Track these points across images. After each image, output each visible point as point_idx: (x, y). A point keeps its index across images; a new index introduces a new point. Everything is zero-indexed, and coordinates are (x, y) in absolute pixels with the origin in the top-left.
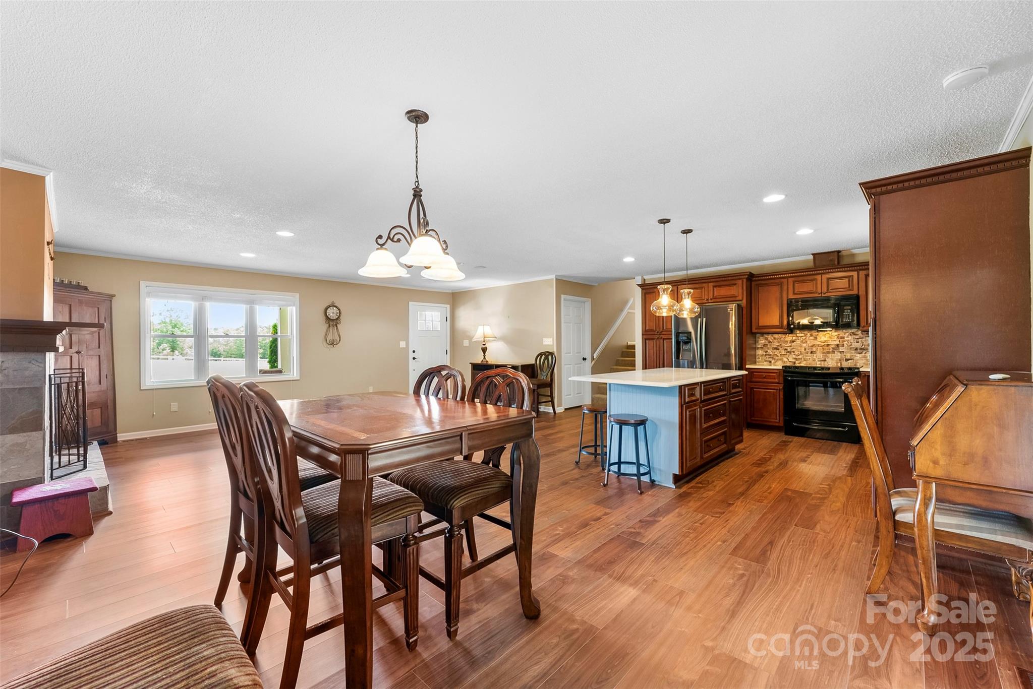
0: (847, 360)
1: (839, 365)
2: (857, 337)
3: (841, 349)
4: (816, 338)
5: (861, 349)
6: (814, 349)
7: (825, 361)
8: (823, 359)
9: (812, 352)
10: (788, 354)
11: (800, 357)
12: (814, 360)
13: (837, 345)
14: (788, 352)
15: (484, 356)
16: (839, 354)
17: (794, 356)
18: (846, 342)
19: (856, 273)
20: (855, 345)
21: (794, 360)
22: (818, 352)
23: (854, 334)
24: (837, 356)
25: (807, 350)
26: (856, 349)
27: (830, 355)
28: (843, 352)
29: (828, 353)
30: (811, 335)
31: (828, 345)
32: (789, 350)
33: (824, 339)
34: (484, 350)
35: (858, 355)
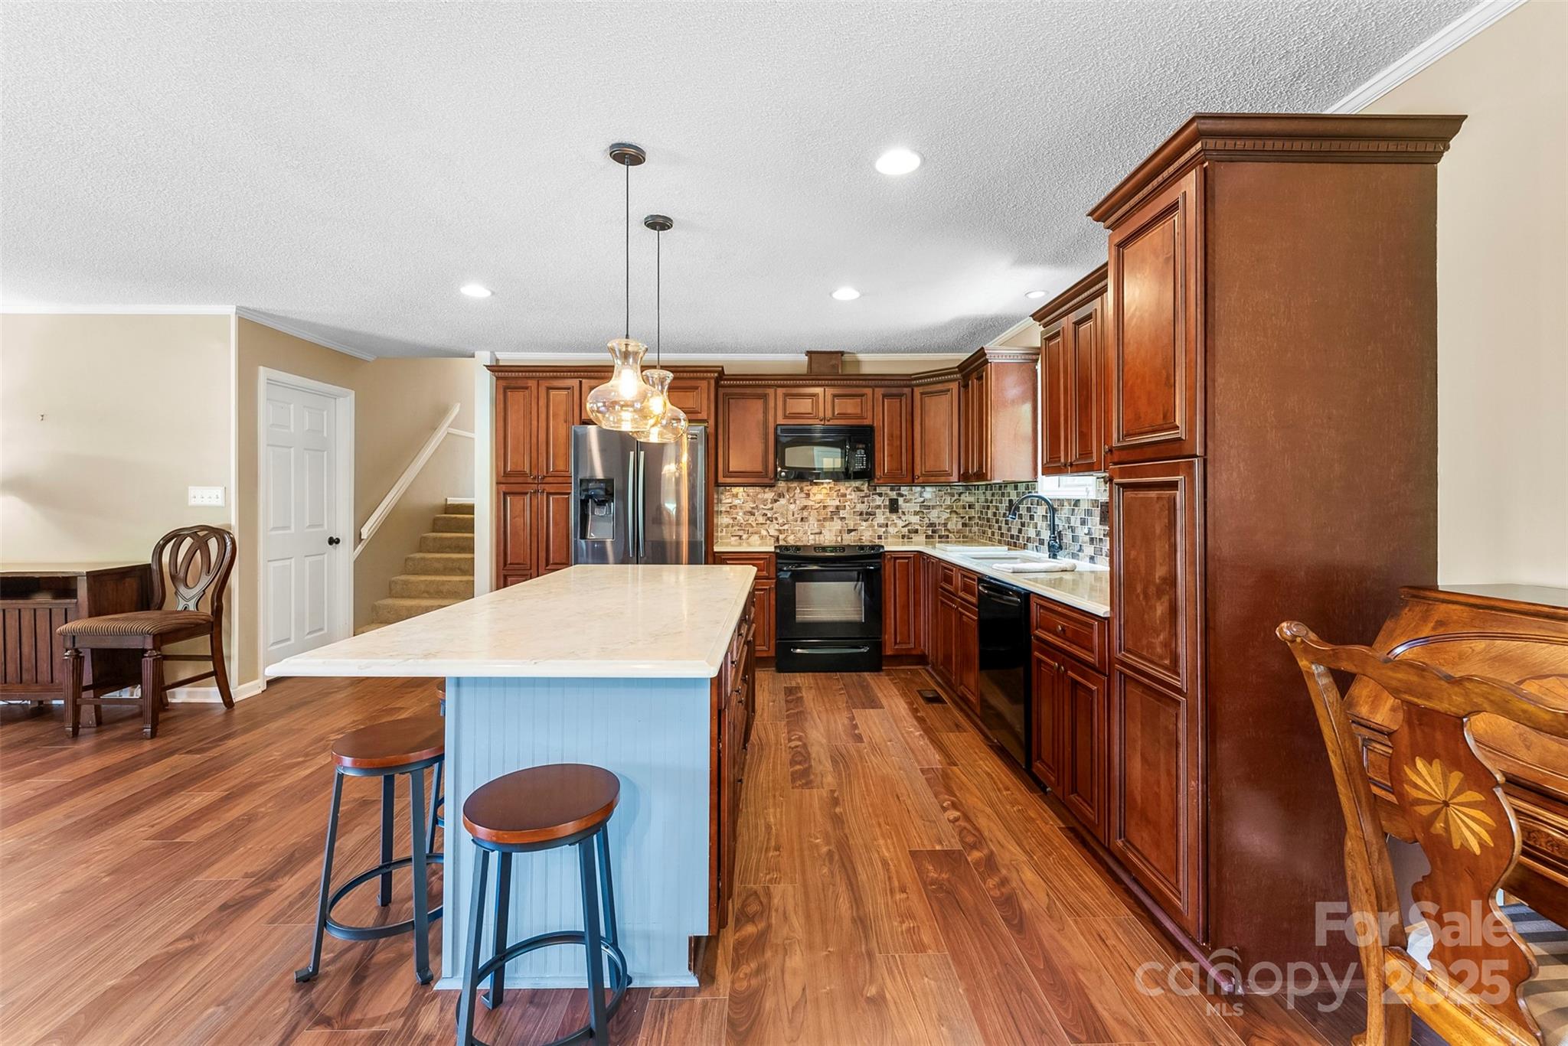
0: (850, 531)
1: (839, 539)
2: (863, 494)
3: (842, 513)
4: (808, 495)
5: (867, 514)
6: (805, 514)
7: (821, 533)
8: (817, 531)
9: (802, 519)
10: (768, 522)
11: (786, 527)
12: (806, 533)
13: (837, 507)
14: (768, 518)
16: (839, 521)
17: (777, 527)
18: (849, 503)
19: (871, 390)
20: (860, 507)
21: (776, 534)
22: (811, 518)
23: (858, 489)
24: (837, 525)
25: (796, 516)
26: (861, 514)
27: (827, 524)
28: (844, 518)
29: (825, 519)
30: (802, 490)
31: (825, 507)
32: (769, 515)
33: (819, 497)
35: (864, 524)
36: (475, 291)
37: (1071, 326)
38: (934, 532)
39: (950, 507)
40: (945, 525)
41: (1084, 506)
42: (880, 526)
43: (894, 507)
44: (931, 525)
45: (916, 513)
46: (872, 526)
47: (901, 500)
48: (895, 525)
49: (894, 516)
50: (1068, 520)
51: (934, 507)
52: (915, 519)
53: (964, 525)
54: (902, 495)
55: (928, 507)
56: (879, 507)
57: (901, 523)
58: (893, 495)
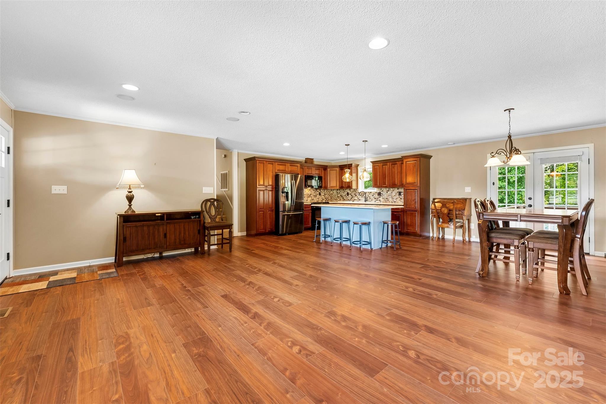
0: (313, 200)
3: (311, 196)
13: (310, 194)
15: (130, 206)
18: (312, 193)
20: (314, 194)
24: (310, 198)
26: (314, 196)
27: (308, 198)
29: (308, 197)
34: (130, 199)
35: (315, 198)
36: (286, 144)
37: (381, 166)
38: (326, 200)
39: (329, 194)
40: (328, 198)
41: (372, 193)
42: (318, 198)
43: (320, 194)
44: (326, 198)
45: (324, 196)
46: (316, 198)
47: (321, 193)
48: (320, 198)
49: (320, 196)
50: (368, 195)
51: (326, 194)
52: (323, 197)
53: (331, 198)
54: (321, 192)
55: (325, 194)
56: (317, 194)
57: (321, 198)
58: (320, 191)
